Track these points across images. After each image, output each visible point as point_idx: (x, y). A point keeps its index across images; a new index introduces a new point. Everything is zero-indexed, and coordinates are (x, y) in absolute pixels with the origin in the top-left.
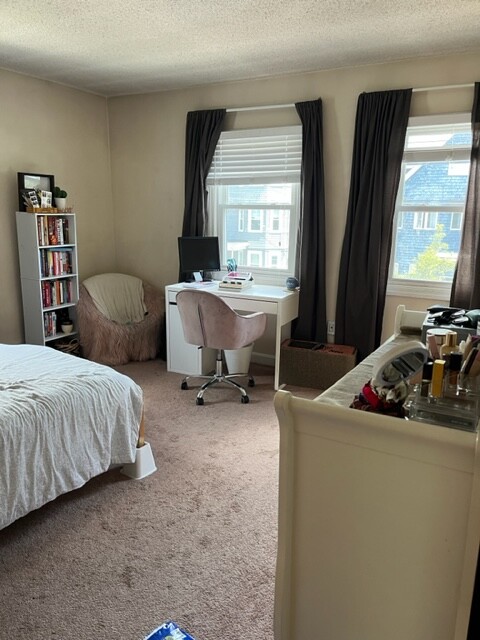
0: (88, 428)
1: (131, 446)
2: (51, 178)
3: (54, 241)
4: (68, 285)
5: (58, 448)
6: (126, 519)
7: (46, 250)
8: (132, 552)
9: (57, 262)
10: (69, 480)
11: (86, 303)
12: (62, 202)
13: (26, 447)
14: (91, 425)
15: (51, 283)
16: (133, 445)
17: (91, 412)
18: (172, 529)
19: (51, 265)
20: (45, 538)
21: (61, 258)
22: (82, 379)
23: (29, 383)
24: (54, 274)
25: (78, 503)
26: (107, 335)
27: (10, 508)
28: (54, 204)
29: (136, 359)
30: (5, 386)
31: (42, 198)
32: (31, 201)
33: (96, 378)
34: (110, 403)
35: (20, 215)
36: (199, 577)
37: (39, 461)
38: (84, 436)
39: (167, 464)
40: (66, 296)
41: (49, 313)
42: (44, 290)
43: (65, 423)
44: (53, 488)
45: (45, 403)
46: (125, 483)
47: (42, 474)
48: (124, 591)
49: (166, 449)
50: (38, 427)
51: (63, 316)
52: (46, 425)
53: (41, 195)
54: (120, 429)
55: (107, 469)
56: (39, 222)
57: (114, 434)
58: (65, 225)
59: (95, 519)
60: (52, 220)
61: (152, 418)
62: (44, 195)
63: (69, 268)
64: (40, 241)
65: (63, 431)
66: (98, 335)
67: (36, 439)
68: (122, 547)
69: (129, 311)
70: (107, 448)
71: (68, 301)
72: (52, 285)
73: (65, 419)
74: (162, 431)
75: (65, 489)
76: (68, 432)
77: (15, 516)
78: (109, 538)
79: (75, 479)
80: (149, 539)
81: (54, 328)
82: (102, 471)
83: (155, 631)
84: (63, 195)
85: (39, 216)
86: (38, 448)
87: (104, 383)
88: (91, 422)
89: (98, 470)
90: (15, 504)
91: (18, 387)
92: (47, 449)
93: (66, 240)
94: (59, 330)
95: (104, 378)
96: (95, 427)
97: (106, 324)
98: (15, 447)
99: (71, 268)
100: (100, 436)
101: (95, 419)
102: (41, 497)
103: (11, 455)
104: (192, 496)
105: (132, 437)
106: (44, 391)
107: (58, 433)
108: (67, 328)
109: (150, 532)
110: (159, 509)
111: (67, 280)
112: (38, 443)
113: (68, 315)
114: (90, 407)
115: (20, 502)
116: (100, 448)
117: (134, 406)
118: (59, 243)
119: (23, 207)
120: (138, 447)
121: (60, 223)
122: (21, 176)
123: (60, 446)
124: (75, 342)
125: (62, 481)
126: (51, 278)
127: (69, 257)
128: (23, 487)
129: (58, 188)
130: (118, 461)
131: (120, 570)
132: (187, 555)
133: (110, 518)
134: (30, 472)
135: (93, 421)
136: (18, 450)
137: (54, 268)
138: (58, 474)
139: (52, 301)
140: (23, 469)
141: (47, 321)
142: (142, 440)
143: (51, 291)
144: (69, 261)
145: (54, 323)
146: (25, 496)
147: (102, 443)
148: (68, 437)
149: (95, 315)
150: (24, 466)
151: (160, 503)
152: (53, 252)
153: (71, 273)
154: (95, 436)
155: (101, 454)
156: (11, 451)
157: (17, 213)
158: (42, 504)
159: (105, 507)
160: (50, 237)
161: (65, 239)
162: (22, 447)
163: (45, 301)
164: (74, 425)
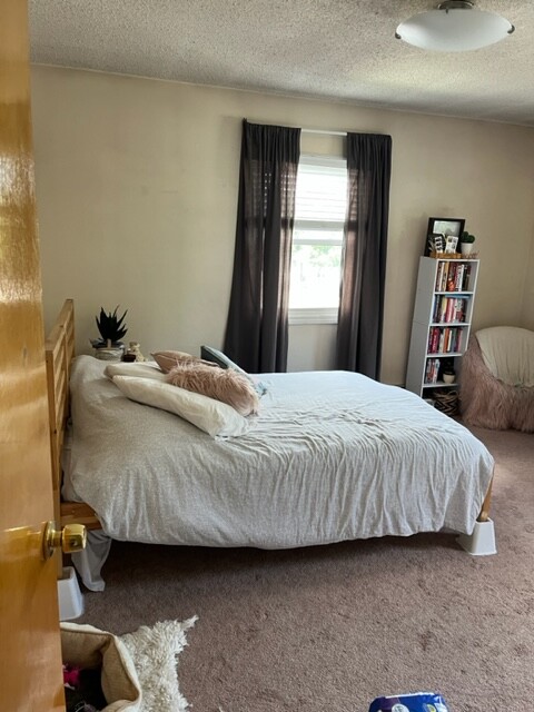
0: (425, 482)
1: (469, 516)
2: (462, 222)
3: (452, 287)
4: (458, 333)
5: (391, 491)
6: (445, 586)
7: (442, 296)
8: (439, 620)
9: (450, 310)
10: (397, 525)
11: (474, 355)
12: (468, 248)
13: (363, 479)
14: (428, 480)
15: (441, 330)
16: (472, 516)
17: (431, 467)
18: (489, 620)
19: (444, 312)
20: (365, 568)
21: (456, 306)
22: (432, 433)
23: (383, 423)
24: (445, 321)
25: (405, 551)
26: (489, 393)
27: (341, 527)
28: (459, 249)
29: (518, 427)
30: (363, 421)
31: (448, 243)
32: (436, 246)
33: (447, 436)
34: (453, 464)
35: (424, 259)
36: (499, 679)
37: (372, 497)
38: (419, 489)
39: (510, 552)
40: (454, 345)
41: (433, 359)
42: (432, 336)
43: (403, 470)
44: (380, 526)
45: (390, 445)
46: (455, 552)
47: (373, 509)
48: (417, 650)
49: (516, 537)
50: (378, 465)
51: (448, 366)
52: (385, 466)
53: (447, 241)
54: (460, 495)
55: (438, 529)
56: (439, 267)
57: (453, 497)
58: (467, 272)
59: (414, 573)
60: (454, 266)
61: (513, 497)
62: (450, 241)
63: (462, 317)
64: (437, 286)
65: (399, 477)
66: (478, 392)
67: (373, 475)
68: (431, 611)
69: (522, 372)
70: (442, 509)
71: (456, 350)
72: (441, 332)
73: (404, 466)
74: (519, 515)
75: (392, 532)
76: (404, 479)
77: (343, 537)
78: (422, 596)
79: (402, 526)
80: (461, 617)
81: (435, 376)
82: (432, 530)
83: (421, 694)
84: (471, 240)
85: (440, 262)
86: (374, 484)
87: (453, 443)
88: (429, 477)
89: (427, 527)
90: (345, 525)
91: (372, 424)
92: (381, 488)
93: (465, 287)
94: (440, 378)
95: (453, 437)
96: (432, 482)
97: (490, 382)
98: (354, 476)
99: (464, 316)
100: (436, 494)
101: (434, 475)
102: (368, 530)
103: (350, 482)
104: (526, 598)
105: (472, 508)
106: (391, 434)
107: (394, 476)
108: (448, 378)
109: (465, 611)
110: (483, 594)
111: (459, 328)
112: (375, 480)
113: (452, 364)
114: (432, 462)
115: (350, 526)
116: (434, 505)
117: (481, 477)
118: (457, 290)
119: (428, 252)
120: (479, 520)
121: (462, 269)
122: (432, 221)
123: (394, 489)
124: (454, 394)
125: (390, 523)
126: (441, 324)
127: (465, 304)
128: (354, 514)
129: (467, 233)
130: (453, 526)
131: (421, 630)
132: (495, 652)
133: (429, 578)
134: (363, 504)
135: (431, 476)
136: (357, 480)
137: (446, 315)
138: (388, 515)
139: (438, 347)
140: (357, 498)
141: (429, 368)
142: (484, 515)
143: (439, 338)
144: (464, 309)
145: (436, 370)
146: (355, 523)
147: (437, 501)
148: (404, 484)
149: (480, 369)
150: (359, 495)
151: (486, 589)
152: (449, 299)
153: (464, 321)
154: (431, 492)
155: (434, 512)
156: (351, 478)
157: (422, 257)
158: (367, 536)
159: (428, 567)
160: (448, 283)
161: (463, 285)
162: (361, 478)
163: (430, 347)
164: (411, 474)
